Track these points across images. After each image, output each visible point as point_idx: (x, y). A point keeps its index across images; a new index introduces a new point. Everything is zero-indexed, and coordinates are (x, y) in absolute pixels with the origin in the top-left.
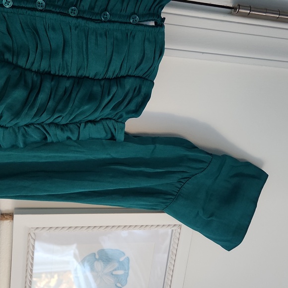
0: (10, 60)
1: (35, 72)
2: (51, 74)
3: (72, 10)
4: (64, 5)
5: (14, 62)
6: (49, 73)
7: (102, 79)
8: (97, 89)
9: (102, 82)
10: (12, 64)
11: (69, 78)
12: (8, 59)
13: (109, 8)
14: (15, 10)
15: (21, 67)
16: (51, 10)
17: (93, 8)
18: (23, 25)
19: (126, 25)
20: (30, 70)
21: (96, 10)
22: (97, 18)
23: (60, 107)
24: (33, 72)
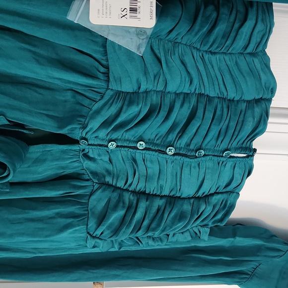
0: (111, 182)
1: (132, 191)
2: (147, 194)
3: (170, 149)
4: (162, 143)
5: (114, 184)
6: (144, 193)
7: (192, 197)
8: (187, 207)
9: (192, 201)
10: (112, 185)
11: (162, 197)
12: (108, 182)
13: (204, 146)
14: (118, 149)
15: (119, 188)
16: (150, 148)
17: (189, 145)
18: (124, 158)
19: (218, 158)
20: (127, 190)
21: (192, 147)
22: (192, 154)
23: (153, 225)
24: (130, 191)
